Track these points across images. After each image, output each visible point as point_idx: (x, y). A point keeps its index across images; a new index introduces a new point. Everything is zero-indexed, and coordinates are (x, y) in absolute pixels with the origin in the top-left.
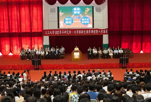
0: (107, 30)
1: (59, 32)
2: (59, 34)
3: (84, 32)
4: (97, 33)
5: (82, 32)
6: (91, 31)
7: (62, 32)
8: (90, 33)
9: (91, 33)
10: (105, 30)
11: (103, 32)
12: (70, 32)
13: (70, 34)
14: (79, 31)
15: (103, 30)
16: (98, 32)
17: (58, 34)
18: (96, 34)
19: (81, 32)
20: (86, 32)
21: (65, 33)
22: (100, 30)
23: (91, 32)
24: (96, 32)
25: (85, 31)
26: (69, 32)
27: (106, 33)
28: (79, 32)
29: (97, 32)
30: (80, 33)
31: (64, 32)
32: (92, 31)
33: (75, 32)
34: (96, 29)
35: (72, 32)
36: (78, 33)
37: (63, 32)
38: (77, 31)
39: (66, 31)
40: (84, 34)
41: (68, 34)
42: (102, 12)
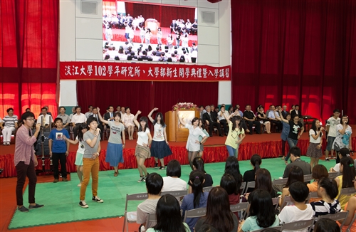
0: (227, 70)
1: (107, 69)
2: (108, 75)
3: (173, 74)
4: (205, 77)
5: (169, 73)
6: (190, 71)
7: (114, 70)
8: (188, 75)
9: (190, 76)
10: (224, 70)
11: (219, 74)
12: (137, 71)
13: (136, 77)
14: (159, 70)
15: (219, 68)
16: (207, 74)
17: (104, 75)
18: (202, 78)
19: (166, 71)
20: (178, 74)
21: (122, 73)
22: (213, 69)
23: (191, 73)
24: (202, 75)
25: (175, 70)
26: (133, 71)
27: (225, 76)
28: (159, 73)
29: (205, 74)
30: (163, 74)
31: (120, 69)
32: (193, 70)
33: (150, 71)
34: (202, 67)
35: (141, 72)
36: (157, 74)
37: (117, 72)
38: (157, 69)
39: (127, 69)
40: (173, 78)
41: (132, 76)
42: (216, 24)
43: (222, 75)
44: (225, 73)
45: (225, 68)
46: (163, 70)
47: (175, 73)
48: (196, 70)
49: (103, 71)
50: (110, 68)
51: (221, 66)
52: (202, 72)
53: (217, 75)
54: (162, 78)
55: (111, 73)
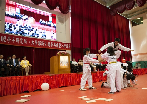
0: (69, 45)
1: (7, 38)
2: (7, 41)
3: (45, 44)
4: (60, 47)
5: (43, 44)
6: (53, 44)
7: (12, 39)
8: (52, 46)
9: (53, 46)
10: (68, 45)
11: (66, 47)
12: (25, 41)
13: (25, 44)
14: (38, 42)
15: (66, 44)
16: (61, 46)
17: (5, 41)
18: (59, 48)
19: (41, 43)
20: (47, 45)
21: (17, 41)
22: (63, 44)
23: (53, 45)
24: (59, 46)
25: (46, 43)
26: (23, 41)
27: (69, 48)
28: (38, 44)
29: (60, 46)
30: (39, 44)
31: (15, 39)
32: (54, 44)
33: (33, 42)
34: (59, 42)
35: (28, 42)
36: (36, 44)
37: (14, 40)
38: (36, 41)
39: (20, 39)
40: (44, 46)
41: (22, 43)
42: (64, 24)
43: (67, 47)
44: (68, 46)
45: (68, 44)
46: (39, 42)
47: (46, 44)
48: (56, 44)
49: (4, 39)
50: (9, 38)
51: (67, 43)
52: (58, 45)
53: (65, 47)
54: (39, 46)
55: (9, 41)
